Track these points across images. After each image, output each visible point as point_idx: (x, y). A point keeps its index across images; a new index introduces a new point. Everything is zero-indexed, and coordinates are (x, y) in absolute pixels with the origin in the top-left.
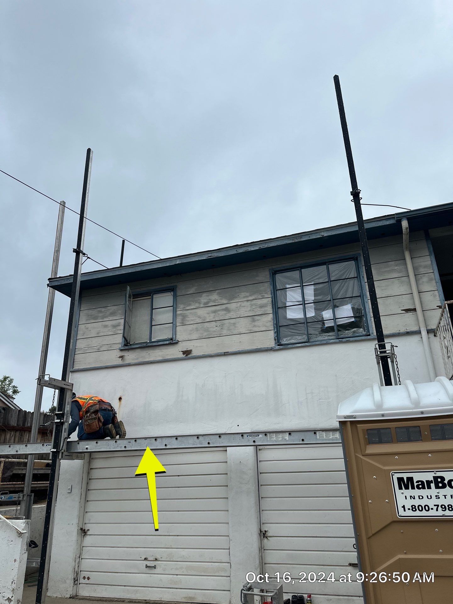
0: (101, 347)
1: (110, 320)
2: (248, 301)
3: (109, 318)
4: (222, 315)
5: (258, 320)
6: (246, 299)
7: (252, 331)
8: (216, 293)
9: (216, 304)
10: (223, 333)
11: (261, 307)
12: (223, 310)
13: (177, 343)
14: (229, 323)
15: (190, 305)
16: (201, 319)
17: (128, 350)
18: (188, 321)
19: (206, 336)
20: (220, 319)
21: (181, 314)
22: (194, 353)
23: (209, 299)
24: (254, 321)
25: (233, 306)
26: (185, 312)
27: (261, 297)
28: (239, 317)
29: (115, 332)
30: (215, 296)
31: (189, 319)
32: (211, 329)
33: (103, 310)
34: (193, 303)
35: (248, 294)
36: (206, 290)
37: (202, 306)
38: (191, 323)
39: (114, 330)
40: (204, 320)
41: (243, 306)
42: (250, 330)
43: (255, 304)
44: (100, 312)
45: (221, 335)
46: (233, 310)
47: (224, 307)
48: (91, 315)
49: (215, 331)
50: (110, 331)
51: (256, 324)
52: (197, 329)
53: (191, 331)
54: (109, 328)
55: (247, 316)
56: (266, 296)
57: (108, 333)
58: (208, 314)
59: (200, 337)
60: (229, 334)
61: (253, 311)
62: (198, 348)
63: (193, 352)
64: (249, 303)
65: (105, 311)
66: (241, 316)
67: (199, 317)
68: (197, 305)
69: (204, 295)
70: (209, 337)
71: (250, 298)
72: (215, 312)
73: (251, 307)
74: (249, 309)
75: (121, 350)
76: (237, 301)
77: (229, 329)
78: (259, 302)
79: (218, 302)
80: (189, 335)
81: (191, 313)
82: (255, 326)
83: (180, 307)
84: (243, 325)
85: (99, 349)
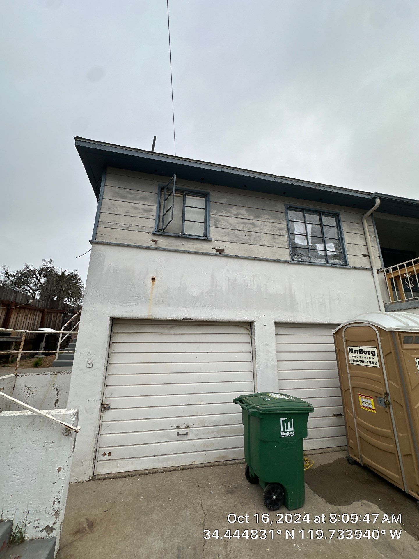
0: (130, 226)
1: (140, 203)
2: (270, 222)
3: (140, 201)
4: (249, 227)
5: (277, 239)
6: (268, 221)
7: (273, 246)
8: (244, 209)
9: (245, 218)
10: (250, 241)
11: (280, 229)
12: (250, 224)
13: (210, 241)
14: (255, 235)
15: (221, 212)
16: (232, 226)
17: (161, 236)
18: (221, 225)
19: (236, 241)
20: (248, 230)
21: (213, 217)
22: (227, 252)
23: (239, 212)
24: (274, 238)
25: (258, 223)
26: (217, 216)
27: (279, 223)
28: (263, 232)
29: (147, 217)
30: (243, 211)
31: (221, 223)
32: (240, 236)
33: (133, 192)
34: (224, 211)
35: (269, 217)
36: (235, 204)
37: (232, 216)
38: (223, 227)
39: (146, 214)
40: (235, 228)
41: (266, 225)
42: (272, 245)
43: (275, 226)
44: (130, 193)
45: (249, 243)
46: (258, 226)
47: (251, 221)
48: (119, 194)
49: (243, 239)
50: (141, 213)
51: (276, 241)
52: (228, 234)
53: (223, 233)
54: (139, 211)
55: (269, 233)
56: (283, 223)
57: (138, 215)
58: (238, 223)
59: (231, 240)
60: (255, 244)
61: (274, 231)
62: (230, 248)
63: (225, 251)
64: (270, 224)
65: (134, 193)
66: (265, 233)
67: (230, 224)
68: (228, 214)
69: (234, 207)
70: (239, 242)
71: (271, 221)
72: (244, 223)
73: (272, 227)
74: (271, 228)
75: (153, 234)
76: (262, 220)
77: (255, 240)
78: (278, 226)
79: (246, 217)
80: (221, 236)
81: (223, 219)
82: (275, 242)
83: (212, 211)
84: (266, 240)
85: (127, 228)
